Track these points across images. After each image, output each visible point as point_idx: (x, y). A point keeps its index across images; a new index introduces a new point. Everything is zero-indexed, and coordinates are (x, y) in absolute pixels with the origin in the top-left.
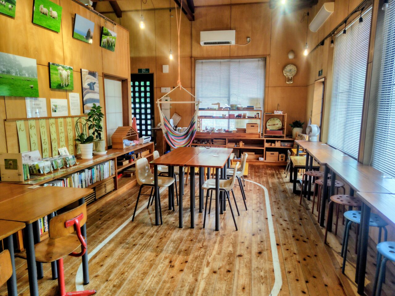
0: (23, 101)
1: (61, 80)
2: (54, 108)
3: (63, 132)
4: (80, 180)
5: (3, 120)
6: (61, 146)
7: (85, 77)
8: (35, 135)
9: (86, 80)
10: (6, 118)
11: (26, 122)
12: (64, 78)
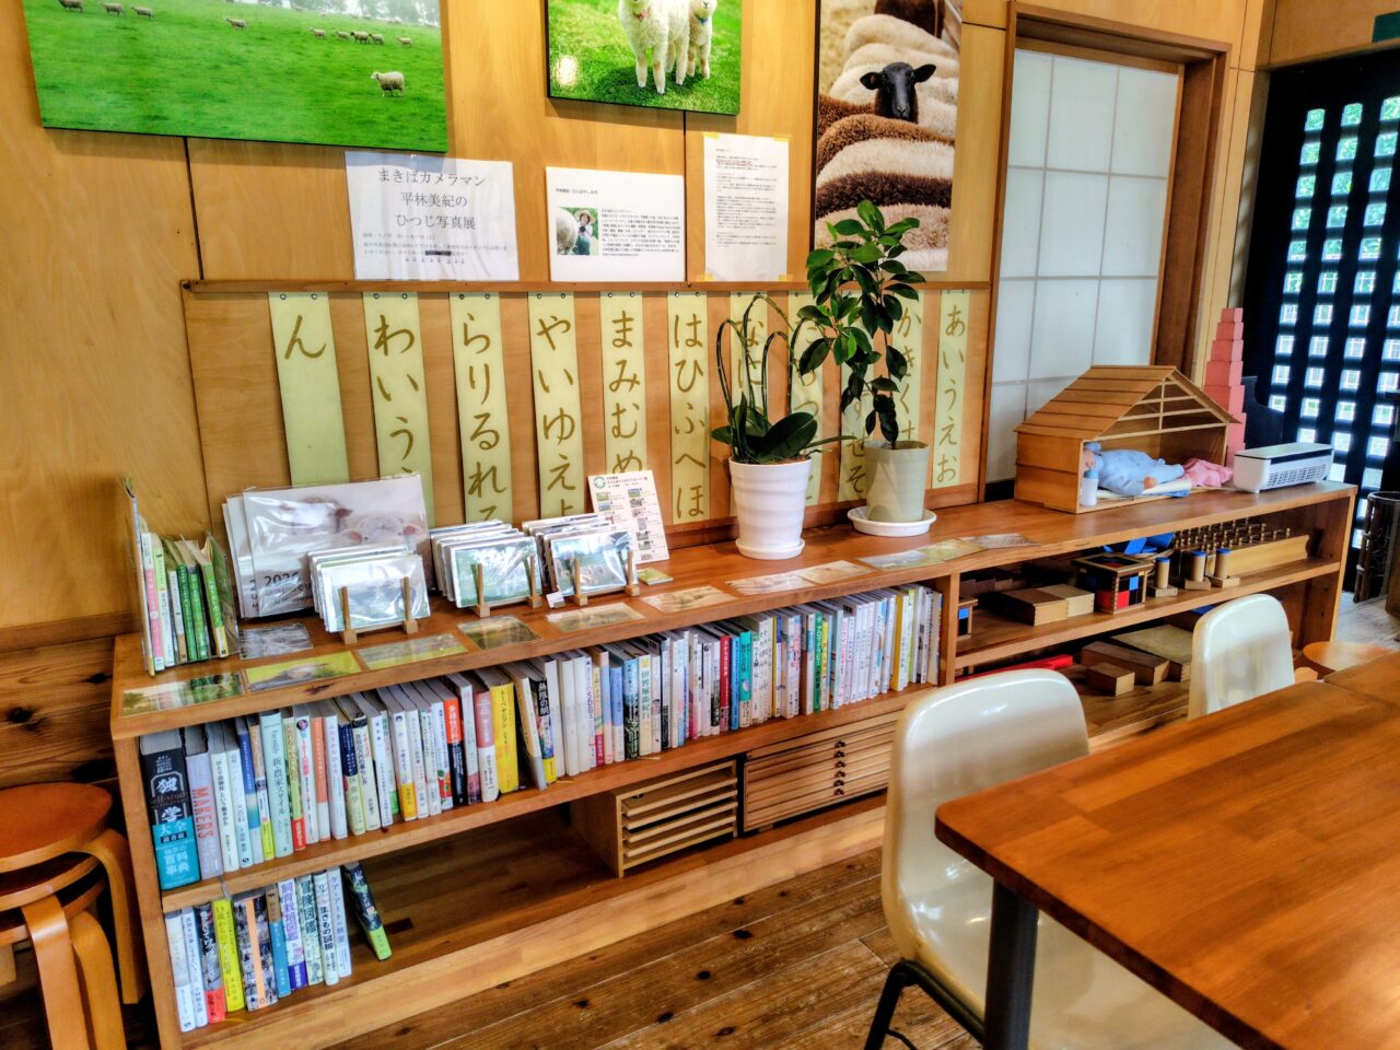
0: (330, 174)
1: (641, 46)
2: (573, 225)
3: (634, 381)
4: (618, 699)
5: (177, 286)
6: (612, 461)
7: (848, 25)
8: (415, 386)
9: (853, 49)
10: (195, 276)
11: (348, 304)
12: (666, 30)
